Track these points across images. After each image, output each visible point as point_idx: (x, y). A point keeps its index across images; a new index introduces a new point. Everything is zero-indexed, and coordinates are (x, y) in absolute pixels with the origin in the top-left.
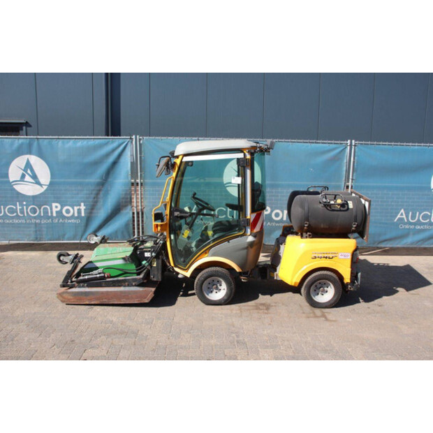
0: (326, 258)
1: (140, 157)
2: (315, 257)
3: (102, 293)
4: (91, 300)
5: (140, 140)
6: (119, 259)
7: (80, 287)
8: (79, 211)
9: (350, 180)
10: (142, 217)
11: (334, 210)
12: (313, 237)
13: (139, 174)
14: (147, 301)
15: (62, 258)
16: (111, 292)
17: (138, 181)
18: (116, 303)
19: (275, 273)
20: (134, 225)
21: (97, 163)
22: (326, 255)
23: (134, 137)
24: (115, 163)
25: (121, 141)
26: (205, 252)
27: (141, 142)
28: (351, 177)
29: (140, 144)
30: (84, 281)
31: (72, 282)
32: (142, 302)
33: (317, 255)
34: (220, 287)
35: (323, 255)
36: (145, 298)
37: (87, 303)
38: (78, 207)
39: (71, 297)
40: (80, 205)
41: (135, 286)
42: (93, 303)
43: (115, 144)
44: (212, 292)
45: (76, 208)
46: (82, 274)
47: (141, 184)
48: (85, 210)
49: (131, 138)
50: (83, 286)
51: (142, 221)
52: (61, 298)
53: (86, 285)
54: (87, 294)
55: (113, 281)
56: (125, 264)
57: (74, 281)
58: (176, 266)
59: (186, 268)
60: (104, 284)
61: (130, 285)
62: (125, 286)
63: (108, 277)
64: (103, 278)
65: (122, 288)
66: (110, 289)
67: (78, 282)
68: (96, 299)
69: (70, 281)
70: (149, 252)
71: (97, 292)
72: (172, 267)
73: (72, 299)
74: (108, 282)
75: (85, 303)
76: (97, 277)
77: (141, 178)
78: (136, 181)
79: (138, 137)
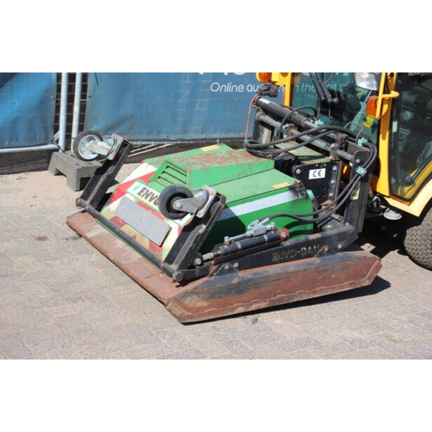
3: (277, 278)
6: (281, 190)
7: (222, 272)
14: (367, 283)
15: (177, 204)
16: (296, 273)
18: (305, 298)
20: (58, 102)
30: (232, 256)
31: (203, 262)
32: (358, 286)
36: (363, 276)
37: (241, 310)
39: (205, 304)
41: (342, 250)
42: (253, 308)
46: (227, 239)
50: (231, 270)
52: (179, 311)
53: (236, 265)
54: (241, 288)
55: (297, 246)
56: (294, 202)
57: (208, 260)
58: (393, 194)
59: (408, 196)
60: (275, 258)
61: (333, 250)
62: (321, 255)
63: (286, 239)
64: (275, 241)
65: (315, 260)
66: (292, 266)
67: (219, 260)
68: (263, 297)
69: (198, 261)
70: (320, 166)
71: (267, 279)
72: (382, 197)
73: (203, 308)
74: (287, 248)
75: (236, 312)
76: (264, 242)
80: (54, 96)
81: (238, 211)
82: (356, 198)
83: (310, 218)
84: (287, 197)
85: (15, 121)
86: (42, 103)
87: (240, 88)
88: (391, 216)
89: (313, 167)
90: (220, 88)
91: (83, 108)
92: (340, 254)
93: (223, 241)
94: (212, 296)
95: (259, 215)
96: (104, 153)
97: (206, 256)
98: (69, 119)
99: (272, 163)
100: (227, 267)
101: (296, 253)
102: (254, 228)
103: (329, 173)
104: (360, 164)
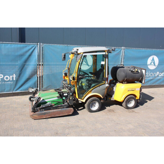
1: (42, 53)
3: (52, 112)
4: (46, 116)
5: (42, 45)
6: (55, 97)
7: (41, 111)
8: (13, 78)
9: (122, 62)
10: (42, 79)
11: (134, 73)
12: (127, 83)
13: (41, 60)
14: (71, 114)
15: (32, 99)
16: (56, 112)
17: (41, 63)
18: (58, 116)
19: (112, 98)
20: (38, 83)
21: (22, 55)
22: (132, 90)
23: (39, 44)
24: (30, 55)
25: (33, 45)
26: (90, 92)
27: (43, 46)
28: (123, 61)
29: (42, 47)
30: (43, 108)
31: (37, 109)
32: (69, 114)
33: (129, 90)
34: (95, 105)
35: (131, 90)
36: (70, 112)
37: (45, 118)
38: (12, 76)
39: (37, 116)
40: (13, 75)
41: (66, 108)
42: (47, 117)
43: (30, 47)
44: (92, 107)
45: (11, 77)
46: (42, 105)
47: (42, 65)
48: (15, 77)
49: (37, 44)
50: (43, 111)
51: (42, 81)
52: (32, 117)
53: (44, 110)
54: (45, 114)
55: (56, 107)
56: (58, 99)
57: (38, 109)
58: (79, 98)
59: (83, 98)
60: (52, 109)
61: (63, 108)
62: (61, 108)
63: (54, 105)
64: (52, 106)
65: (60, 109)
66: (55, 110)
67: (40, 109)
68: (49, 116)
69: (36, 109)
70: (66, 93)
71: (50, 112)
72: (77, 99)
73: (37, 117)
74: (54, 107)
75: (44, 118)
76: (49, 106)
77: (42, 62)
78: (40, 63)
79: (41, 44)
81: (46, 100)
82: (71, 99)
83: (62, 102)
86: (35, 83)
88: (80, 102)
89: (65, 93)
92: (65, 108)
93: (41, 106)
94: (39, 115)
95: (49, 101)
97: (38, 108)
98: (40, 86)
99: (58, 92)
100: (42, 110)
102: (48, 103)
103: (68, 94)
104: (71, 93)
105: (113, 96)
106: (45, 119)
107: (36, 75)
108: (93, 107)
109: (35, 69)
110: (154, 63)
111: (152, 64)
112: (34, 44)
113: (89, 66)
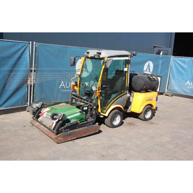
0: (150, 100)
1: (35, 55)
2: (147, 100)
3: (78, 132)
4: (72, 138)
5: (36, 44)
7: (66, 131)
11: (152, 81)
13: (33, 65)
14: (97, 131)
15: (55, 117)
16: (82, 130)
17: (33, 69)
18: (84, 136)
21: (9, 57)
22: (150, 99)
23: (31, 42)
24: (20, 58)
25: (23, 44)
27: (36, 45)
29: (36, 48)
30: (68, 128)
32: (95, 132)
33: (148, 99)
34: (116, 119)
36: (97, 130)
37: (70, 139)
39: (62, 139)
41: (92, 125)
42: (73, 139)
43: (20, 46)
46: (66, 124)
47: (35, 71)
49: (29, 43)
50: (68, 131)
52: (56, 141)
53: (69, 130)
54: (70, 135)
55: (82, 124)
56: (81, 115)
57: (62, 129)
58: (102, 112)
59: (105, 112)
60: (77, 127)
61: (90, 125)
62: (87, 126)
63: (79, 123)
64: (77, 124)
65: (86, 127)
66: (81, 129)
67: (65, 129)
68: (75, 136)
69: (60, 129)
70: (86, 107)
71: (75, 132)
72: (99, 113)
73: (62, 140)
74: (80, 125)
75: (69, 140)
76: (74, 124)
77: (35, 67)
78: (31, 69)
79: (34, 42)
80: (27, 94)
81: (69, 117)
82: (94, 113)
83: (85, 118)
84: (79, 114)
85: (18, 100)
86: (24, 96)
87: (68, 91)
88: (102, 116)
89: (84, 107)
90: (64, 91)
91: (33, 97)
92: (91, 126)
94: (64, 137)
95: (73, 118)
96: (38, 106)
97: (62, 128)
98: (30, 99)
99: (75, 107)
100: (67, 130)
101: (82, 126)
102: (72, 121)
103: (88, 108)
104: (94, 106)
105: (130, 107)
106: (70, 142)
107: (26, 85)
108: (114, 121)
109: (25, 77)
110: (149, 69)
111: (148, 70)
112: (25, 42)
113: (88, 72)
